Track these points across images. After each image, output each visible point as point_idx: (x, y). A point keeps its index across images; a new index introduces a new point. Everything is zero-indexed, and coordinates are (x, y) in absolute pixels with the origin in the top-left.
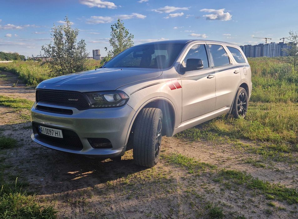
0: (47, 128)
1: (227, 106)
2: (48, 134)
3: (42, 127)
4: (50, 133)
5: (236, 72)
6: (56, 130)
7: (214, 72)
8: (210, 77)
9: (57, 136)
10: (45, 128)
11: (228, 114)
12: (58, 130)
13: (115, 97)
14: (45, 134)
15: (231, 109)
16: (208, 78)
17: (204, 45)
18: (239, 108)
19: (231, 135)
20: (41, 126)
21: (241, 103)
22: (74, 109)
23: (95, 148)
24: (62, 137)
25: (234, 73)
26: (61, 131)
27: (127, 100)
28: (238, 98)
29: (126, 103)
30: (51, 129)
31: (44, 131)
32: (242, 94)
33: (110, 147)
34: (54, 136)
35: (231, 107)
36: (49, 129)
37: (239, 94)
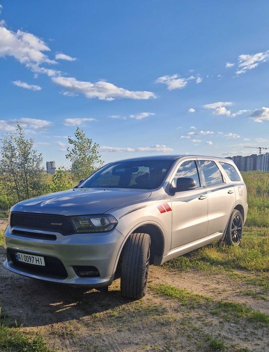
0: (26, 255)
1: (220, 232)
2: (26, 262)
3: (20, 254)
4: (30, 260)
5: (230, 192)
6: (37, 257)
7: (206, 193)
8: (201, 198)
9: (38, 264)
10: (23, 255)
11: (220, 241)
12: (40, 257)
13: (102, 221)
14: (24, 261)
15: (224, 234)
16: (199, 199)
17: (195, 161)
18: (233, 234)
19: (225, 264)
20: (18, 253)
21: (236, 228)
22: (58, 234)
23: (81, 276)
24: (43, 264)
25: (228, 193)
26: (43, 258)
27: (116, 224)
28: (232, 222)
29: (114, 228)
30: (31, 256)
31: (22, 258)
32: (236, 217)
33: (98, 275)
34: (34, 263)
35: (224, 233)
36: (29, 256)
37: (234, 217)
